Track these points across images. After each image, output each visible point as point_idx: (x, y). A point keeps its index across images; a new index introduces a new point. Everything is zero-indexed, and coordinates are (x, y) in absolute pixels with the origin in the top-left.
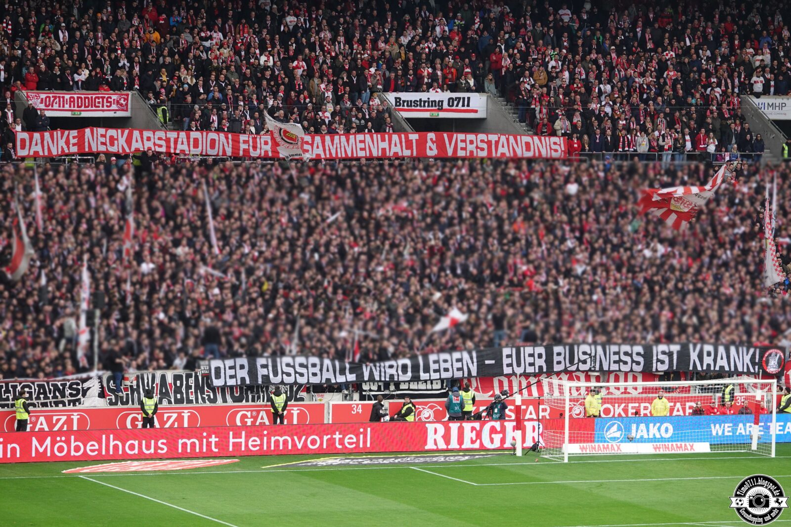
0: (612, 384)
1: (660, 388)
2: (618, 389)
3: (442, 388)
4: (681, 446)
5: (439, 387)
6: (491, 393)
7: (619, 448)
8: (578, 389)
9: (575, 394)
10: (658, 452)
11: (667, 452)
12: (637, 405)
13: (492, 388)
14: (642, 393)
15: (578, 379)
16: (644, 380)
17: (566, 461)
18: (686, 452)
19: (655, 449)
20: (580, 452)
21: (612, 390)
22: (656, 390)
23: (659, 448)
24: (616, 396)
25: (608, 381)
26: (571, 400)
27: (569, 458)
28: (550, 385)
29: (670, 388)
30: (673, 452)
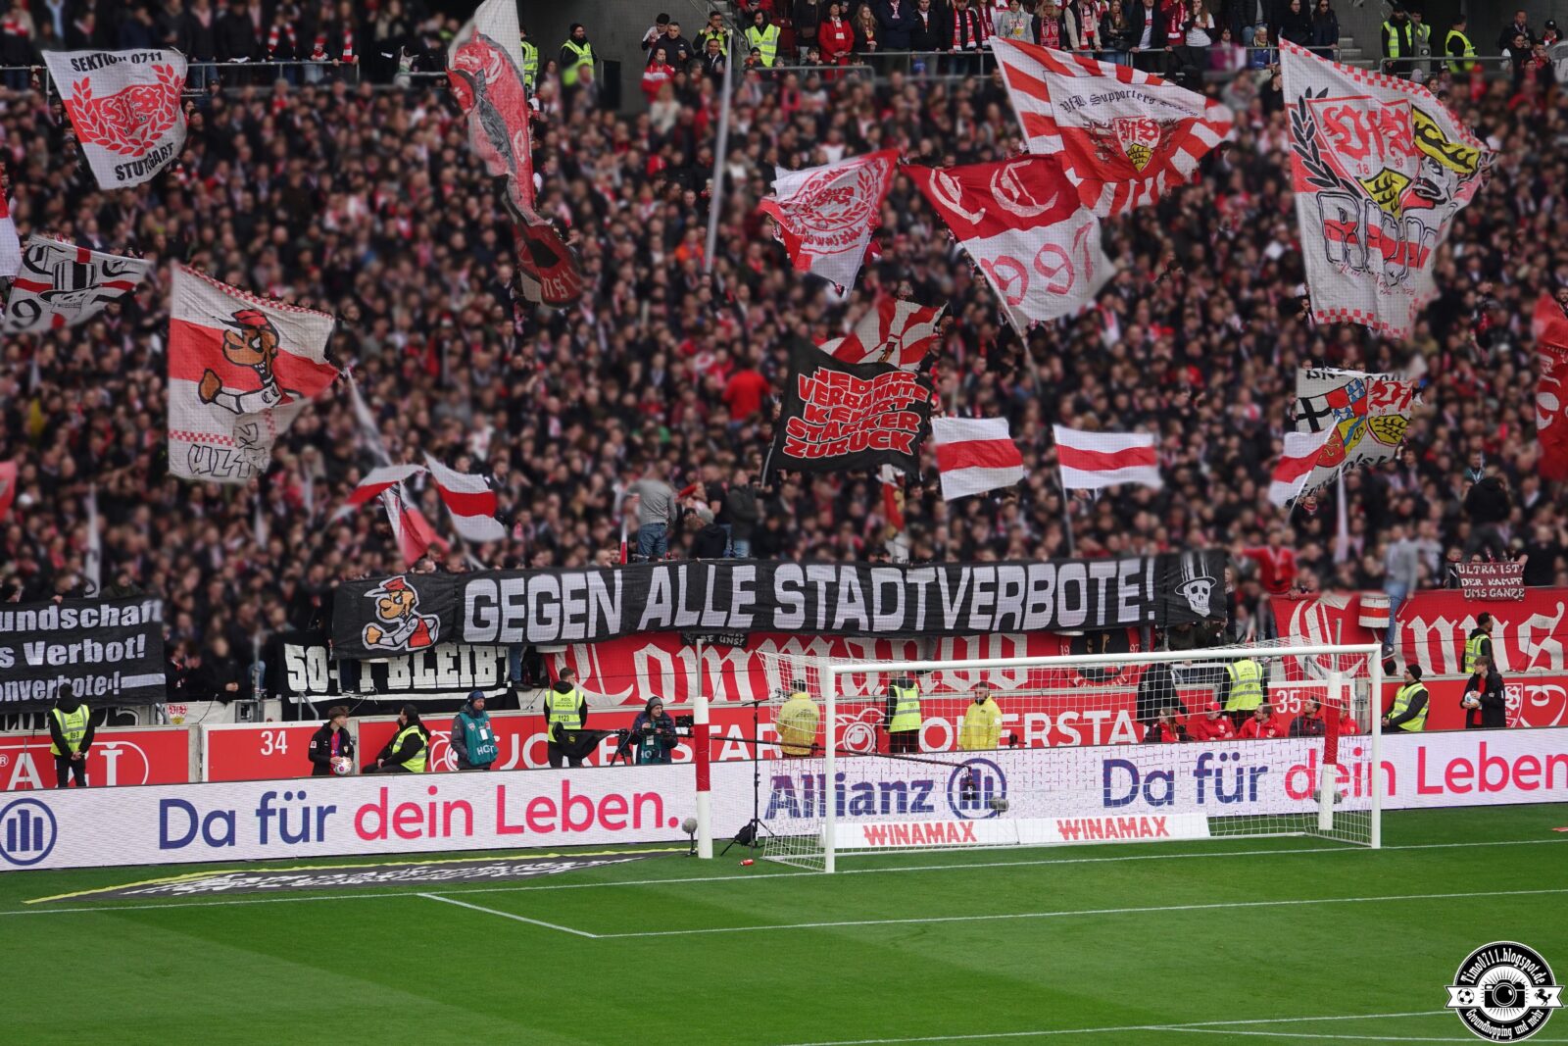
0: (947, 664)
1: (1073, 673)
2: (964, 676)
3: (500, 684)
4: (1133, 825)
5: (492, 679)
6: (629, 691)
7: (968, 832)
8: (859, 678)
9: (851, 691)
10: (1071, 841)
11: (1097, 840)
12: (1014, 717)
13: (631, 678)
14: (1028, 686)
15: (859, 653)
16: (1030, 654)
17: (830, 869)
18: (1147, 838)
19: (1065, 832)
20: (867, 844)
21: (949, 679)
22: (1063, 677)
23: (1075, 831)
24: (961, 697)
25: (938, 658)
26: (839, 709)
27: (838, 860)
28: (785, 669)
29: (1100, 671)
30: (1112, 839)
